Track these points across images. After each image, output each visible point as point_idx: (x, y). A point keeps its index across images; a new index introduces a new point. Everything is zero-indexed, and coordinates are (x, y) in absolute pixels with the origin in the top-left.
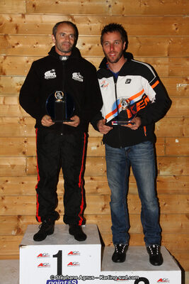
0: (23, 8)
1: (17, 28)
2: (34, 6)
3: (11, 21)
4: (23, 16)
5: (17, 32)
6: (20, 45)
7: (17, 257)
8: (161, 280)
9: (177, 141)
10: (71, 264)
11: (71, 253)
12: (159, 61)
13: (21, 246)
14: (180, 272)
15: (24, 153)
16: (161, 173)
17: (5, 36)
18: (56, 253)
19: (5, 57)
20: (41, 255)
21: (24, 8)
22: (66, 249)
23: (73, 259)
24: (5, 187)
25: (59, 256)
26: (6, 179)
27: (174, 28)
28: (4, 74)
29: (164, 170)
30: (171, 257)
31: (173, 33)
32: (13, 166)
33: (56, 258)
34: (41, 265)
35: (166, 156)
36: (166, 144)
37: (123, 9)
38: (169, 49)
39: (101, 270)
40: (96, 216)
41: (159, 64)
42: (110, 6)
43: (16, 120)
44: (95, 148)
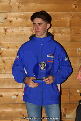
12: (63, 31)
16: (67, 116)
27: (74, 6)
29: (69, 114)
31: (73, 10)
35: (70, 103)
36: (70, 94)
38: (70, 22)
41: (63, 33)
44: (15, 97)
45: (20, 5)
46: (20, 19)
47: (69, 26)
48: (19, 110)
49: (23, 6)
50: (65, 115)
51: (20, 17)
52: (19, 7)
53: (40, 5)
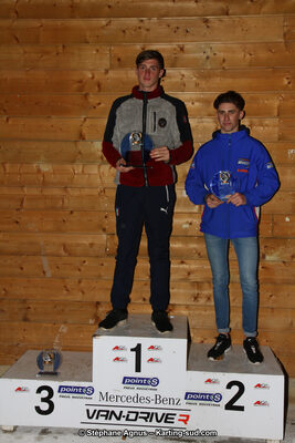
0: (106, 63)
1: (99, 86)
2: (119, 60)
3: (93, 78)
4: (107, 72)
5: (100, 90)
6: (102, 105)
7: (90, 350)
8: (259, 385)
9: (287, 219)
10: (151, 360)
11: (152, 347)
12: (267, 122)
13: (95, 336)
14: (283, 377)
15: (104, 230)
16: (268, 258)
17: (86, 96)
18: (135, 346)
19: (85, 119)
20: (117, 348)
21: (108, 63)
22: (146, 342)
23: (154, 354)
24: (82, 269)
25: (138, 349)
26: (83, 259)
27: (286, 82)
28: (84, 139)
29: (272, 254)
30: (275, 359)
31: (285, 88)
32: (92, 245)
33: (134, 353)
34: (117, 359)
35: (273, 238)
36: (275, 224)
37: (224, 61)
38: (279, 107)
39: (188, 369)
40: (187, 307)
41: (267, 125)
42: (208, 58)
43: (95, 192)
44: (187, 226)
45: (198, 81)
46: (197, 104)
47: (276, 114)
48: (193, 246)
49: (203, 84)
50: (264, 257)
51: (198, 101)
52: (197, 85)
53: (230, 81)
